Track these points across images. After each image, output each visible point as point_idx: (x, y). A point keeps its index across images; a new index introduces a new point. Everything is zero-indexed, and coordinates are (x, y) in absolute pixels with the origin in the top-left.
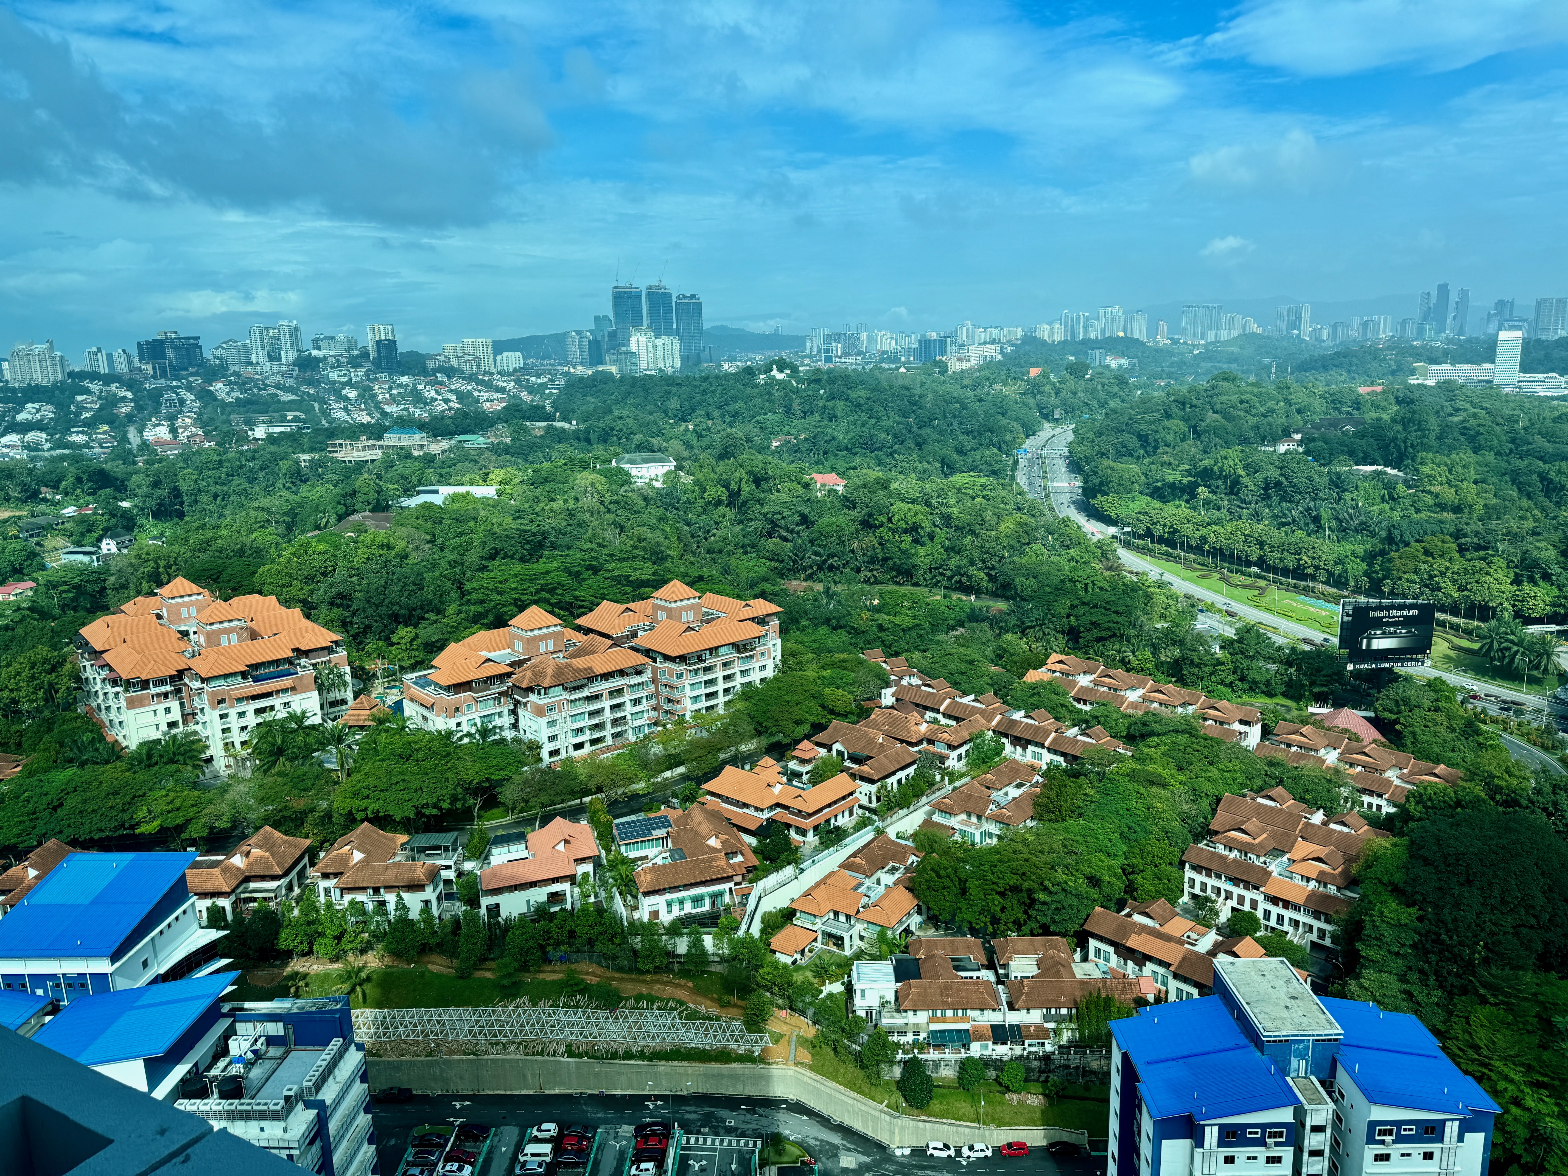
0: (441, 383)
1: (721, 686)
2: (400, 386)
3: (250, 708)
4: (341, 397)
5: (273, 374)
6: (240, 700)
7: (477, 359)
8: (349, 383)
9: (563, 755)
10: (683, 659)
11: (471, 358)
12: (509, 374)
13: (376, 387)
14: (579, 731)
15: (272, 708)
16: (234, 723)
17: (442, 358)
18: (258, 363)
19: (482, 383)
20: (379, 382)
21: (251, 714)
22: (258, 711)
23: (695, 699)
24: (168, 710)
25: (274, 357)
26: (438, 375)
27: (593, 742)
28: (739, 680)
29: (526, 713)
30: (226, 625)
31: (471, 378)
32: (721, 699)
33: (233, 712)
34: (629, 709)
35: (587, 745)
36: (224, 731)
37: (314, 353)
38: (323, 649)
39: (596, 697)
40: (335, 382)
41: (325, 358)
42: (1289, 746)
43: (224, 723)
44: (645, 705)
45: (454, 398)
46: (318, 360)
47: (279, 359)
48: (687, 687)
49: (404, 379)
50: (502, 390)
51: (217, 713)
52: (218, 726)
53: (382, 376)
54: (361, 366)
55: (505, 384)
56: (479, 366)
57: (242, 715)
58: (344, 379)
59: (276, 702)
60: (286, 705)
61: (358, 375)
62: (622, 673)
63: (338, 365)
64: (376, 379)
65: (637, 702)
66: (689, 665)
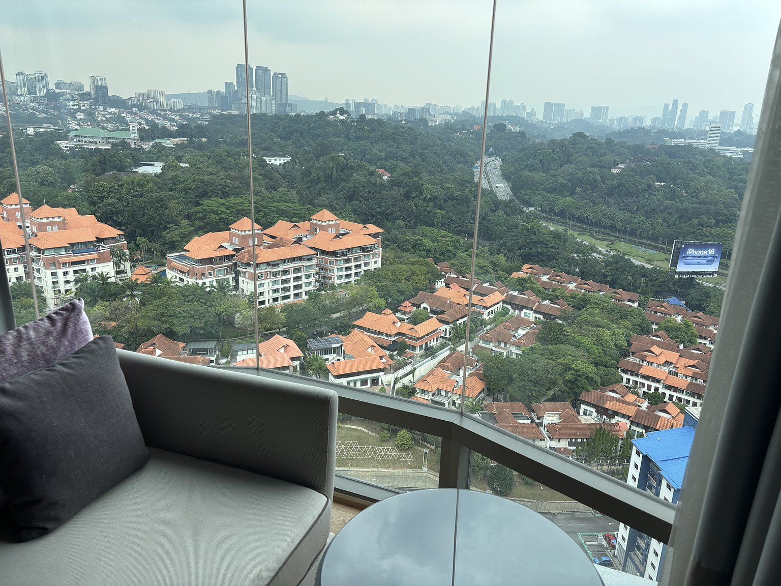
0: (136, 114)
1: (353, 271)
2: (111, 113)
3: (71, 270)
4: (74, 117)
5: (32, 102)
6: (64, 264)
7: (157, 101)
8: (79, 110)
9: (267, 305)
10: (334, 253)
11: (153, 100)
12: (176, 112)
13: (97, 113)
14: (276, 291)
15: (84, 270)
16: (61, 278)
17: (136, 99)
18: (21, 95)
19: (160, 115)
20: (98, 111)
21: (71, 273)
22: (75, 272)
23: (340, 277)
24: (16, 270)
25: (32, 92)
26: (134, 109)
27: (284, 298)
28: (363, 268)
29: (244, 279)
30: (50, 220)
31: (153, 112)
32: (353, 278)
33: (60, 272)
34: (304, 280)
35: (280, 299)
36: (54, 283)
37: (57, 91)
38: (113, 238)
39: (286, 272)
40: (71, 109)
41: (64, 94)
42: (656, 312)
43: (54, 278)
44: (312, 279)
45: (144, 122)
46: (59, 95)
47: (35, 93)
48: (336, 270)
49: (113, 110)
50: (172, 120)
51: (49, 272)
52: (50, 280)
53: (100, 107)
54: (87, 101)
55: (174, 117)
56: (158, 106)
57: (66, 273)
58: (76, 108)
59: (88, 268)
60: (93, 269)
61: (85, 105)
62: (300, 259)
63: (73, 99)
64: (96, 109)
65: (308, 276)
66: (338, 257)
